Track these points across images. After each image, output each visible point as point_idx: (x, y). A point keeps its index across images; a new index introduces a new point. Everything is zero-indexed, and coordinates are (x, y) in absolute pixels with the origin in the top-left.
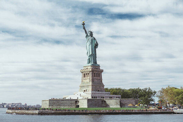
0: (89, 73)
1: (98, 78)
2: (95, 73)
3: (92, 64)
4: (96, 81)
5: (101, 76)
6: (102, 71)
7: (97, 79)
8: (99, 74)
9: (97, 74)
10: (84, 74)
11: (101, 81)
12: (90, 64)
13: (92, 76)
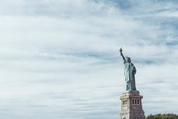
0: (127, 100)
1: (137, 104)
2: (133, 100)
3: (130, 91)
4: (135, 108)
5: (141, 103)
6: (142, 97)
7: (136, 106)
8: (138, 100)
9: (136, 100)
10: (123, 101)
11: (141, 108)
12: (128, 91)
13: (130, 103)
